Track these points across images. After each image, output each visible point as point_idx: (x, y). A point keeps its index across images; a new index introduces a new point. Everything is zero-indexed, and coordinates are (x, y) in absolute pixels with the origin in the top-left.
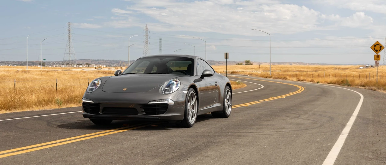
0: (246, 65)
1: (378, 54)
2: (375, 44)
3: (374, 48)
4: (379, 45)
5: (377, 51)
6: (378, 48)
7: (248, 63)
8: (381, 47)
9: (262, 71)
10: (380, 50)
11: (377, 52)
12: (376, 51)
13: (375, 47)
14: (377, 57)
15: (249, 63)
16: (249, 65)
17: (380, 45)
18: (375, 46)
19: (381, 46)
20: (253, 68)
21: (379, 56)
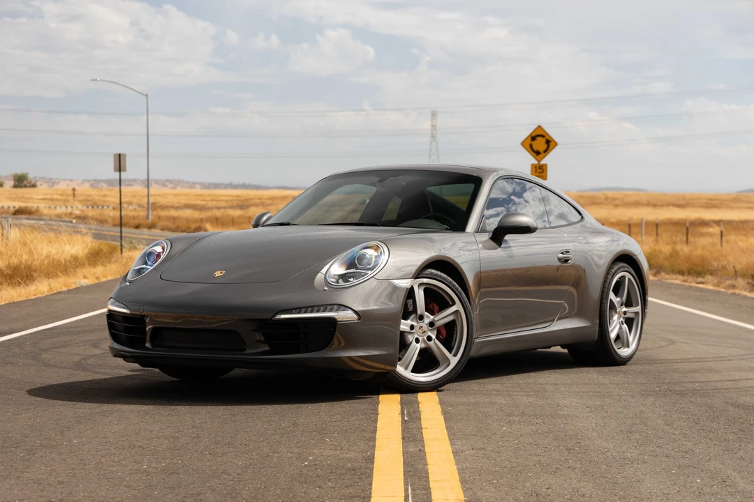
0: (15, 186)
1: (543, 162)
2: (534, 135)
3: (531, 146)
4: (543, 136)
5: (538, 153)
6: (540, 144)
7: (21, 181)
8: (550, 144)
9: (85, 208)
10: (546, 151)
11: (540, 156)
12: (535, 154)
13: (534, 143)
14: (538, 171)
15: (25, 182)
16: (25, 186)
17: (547, 137)
18: (533, 138)
19: (550, 139)
20: (48, 197)
21: (544, 168)
